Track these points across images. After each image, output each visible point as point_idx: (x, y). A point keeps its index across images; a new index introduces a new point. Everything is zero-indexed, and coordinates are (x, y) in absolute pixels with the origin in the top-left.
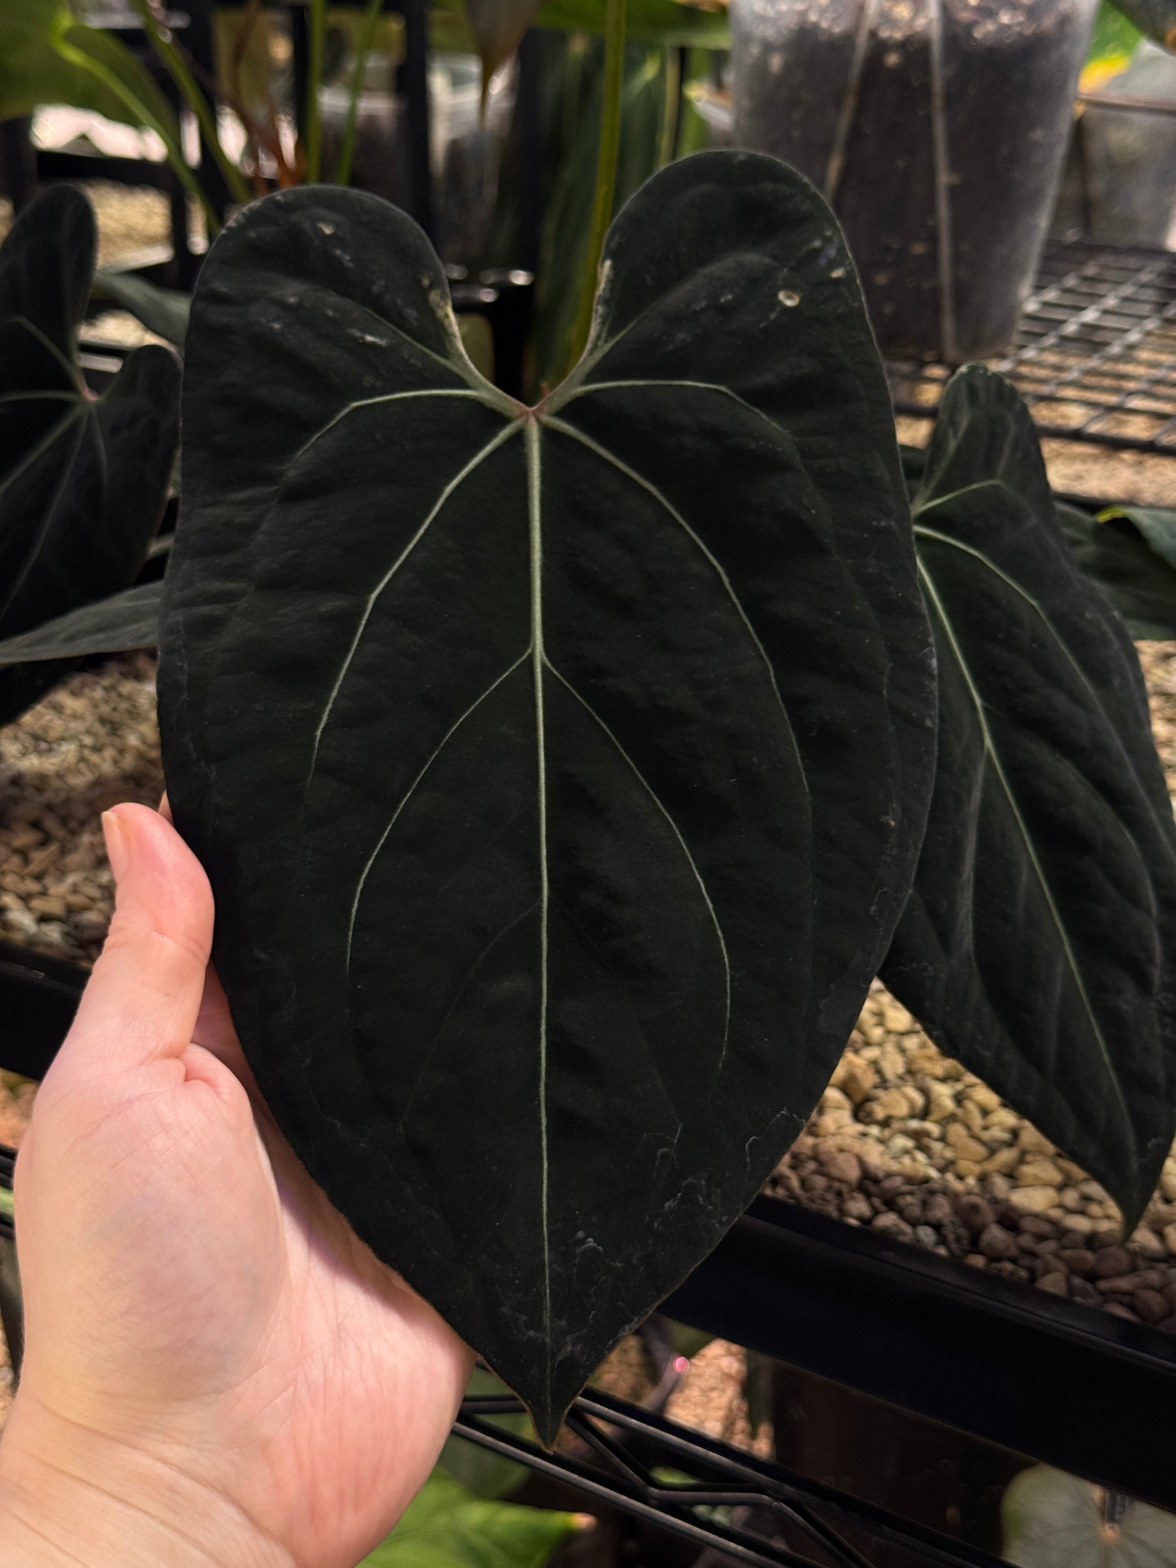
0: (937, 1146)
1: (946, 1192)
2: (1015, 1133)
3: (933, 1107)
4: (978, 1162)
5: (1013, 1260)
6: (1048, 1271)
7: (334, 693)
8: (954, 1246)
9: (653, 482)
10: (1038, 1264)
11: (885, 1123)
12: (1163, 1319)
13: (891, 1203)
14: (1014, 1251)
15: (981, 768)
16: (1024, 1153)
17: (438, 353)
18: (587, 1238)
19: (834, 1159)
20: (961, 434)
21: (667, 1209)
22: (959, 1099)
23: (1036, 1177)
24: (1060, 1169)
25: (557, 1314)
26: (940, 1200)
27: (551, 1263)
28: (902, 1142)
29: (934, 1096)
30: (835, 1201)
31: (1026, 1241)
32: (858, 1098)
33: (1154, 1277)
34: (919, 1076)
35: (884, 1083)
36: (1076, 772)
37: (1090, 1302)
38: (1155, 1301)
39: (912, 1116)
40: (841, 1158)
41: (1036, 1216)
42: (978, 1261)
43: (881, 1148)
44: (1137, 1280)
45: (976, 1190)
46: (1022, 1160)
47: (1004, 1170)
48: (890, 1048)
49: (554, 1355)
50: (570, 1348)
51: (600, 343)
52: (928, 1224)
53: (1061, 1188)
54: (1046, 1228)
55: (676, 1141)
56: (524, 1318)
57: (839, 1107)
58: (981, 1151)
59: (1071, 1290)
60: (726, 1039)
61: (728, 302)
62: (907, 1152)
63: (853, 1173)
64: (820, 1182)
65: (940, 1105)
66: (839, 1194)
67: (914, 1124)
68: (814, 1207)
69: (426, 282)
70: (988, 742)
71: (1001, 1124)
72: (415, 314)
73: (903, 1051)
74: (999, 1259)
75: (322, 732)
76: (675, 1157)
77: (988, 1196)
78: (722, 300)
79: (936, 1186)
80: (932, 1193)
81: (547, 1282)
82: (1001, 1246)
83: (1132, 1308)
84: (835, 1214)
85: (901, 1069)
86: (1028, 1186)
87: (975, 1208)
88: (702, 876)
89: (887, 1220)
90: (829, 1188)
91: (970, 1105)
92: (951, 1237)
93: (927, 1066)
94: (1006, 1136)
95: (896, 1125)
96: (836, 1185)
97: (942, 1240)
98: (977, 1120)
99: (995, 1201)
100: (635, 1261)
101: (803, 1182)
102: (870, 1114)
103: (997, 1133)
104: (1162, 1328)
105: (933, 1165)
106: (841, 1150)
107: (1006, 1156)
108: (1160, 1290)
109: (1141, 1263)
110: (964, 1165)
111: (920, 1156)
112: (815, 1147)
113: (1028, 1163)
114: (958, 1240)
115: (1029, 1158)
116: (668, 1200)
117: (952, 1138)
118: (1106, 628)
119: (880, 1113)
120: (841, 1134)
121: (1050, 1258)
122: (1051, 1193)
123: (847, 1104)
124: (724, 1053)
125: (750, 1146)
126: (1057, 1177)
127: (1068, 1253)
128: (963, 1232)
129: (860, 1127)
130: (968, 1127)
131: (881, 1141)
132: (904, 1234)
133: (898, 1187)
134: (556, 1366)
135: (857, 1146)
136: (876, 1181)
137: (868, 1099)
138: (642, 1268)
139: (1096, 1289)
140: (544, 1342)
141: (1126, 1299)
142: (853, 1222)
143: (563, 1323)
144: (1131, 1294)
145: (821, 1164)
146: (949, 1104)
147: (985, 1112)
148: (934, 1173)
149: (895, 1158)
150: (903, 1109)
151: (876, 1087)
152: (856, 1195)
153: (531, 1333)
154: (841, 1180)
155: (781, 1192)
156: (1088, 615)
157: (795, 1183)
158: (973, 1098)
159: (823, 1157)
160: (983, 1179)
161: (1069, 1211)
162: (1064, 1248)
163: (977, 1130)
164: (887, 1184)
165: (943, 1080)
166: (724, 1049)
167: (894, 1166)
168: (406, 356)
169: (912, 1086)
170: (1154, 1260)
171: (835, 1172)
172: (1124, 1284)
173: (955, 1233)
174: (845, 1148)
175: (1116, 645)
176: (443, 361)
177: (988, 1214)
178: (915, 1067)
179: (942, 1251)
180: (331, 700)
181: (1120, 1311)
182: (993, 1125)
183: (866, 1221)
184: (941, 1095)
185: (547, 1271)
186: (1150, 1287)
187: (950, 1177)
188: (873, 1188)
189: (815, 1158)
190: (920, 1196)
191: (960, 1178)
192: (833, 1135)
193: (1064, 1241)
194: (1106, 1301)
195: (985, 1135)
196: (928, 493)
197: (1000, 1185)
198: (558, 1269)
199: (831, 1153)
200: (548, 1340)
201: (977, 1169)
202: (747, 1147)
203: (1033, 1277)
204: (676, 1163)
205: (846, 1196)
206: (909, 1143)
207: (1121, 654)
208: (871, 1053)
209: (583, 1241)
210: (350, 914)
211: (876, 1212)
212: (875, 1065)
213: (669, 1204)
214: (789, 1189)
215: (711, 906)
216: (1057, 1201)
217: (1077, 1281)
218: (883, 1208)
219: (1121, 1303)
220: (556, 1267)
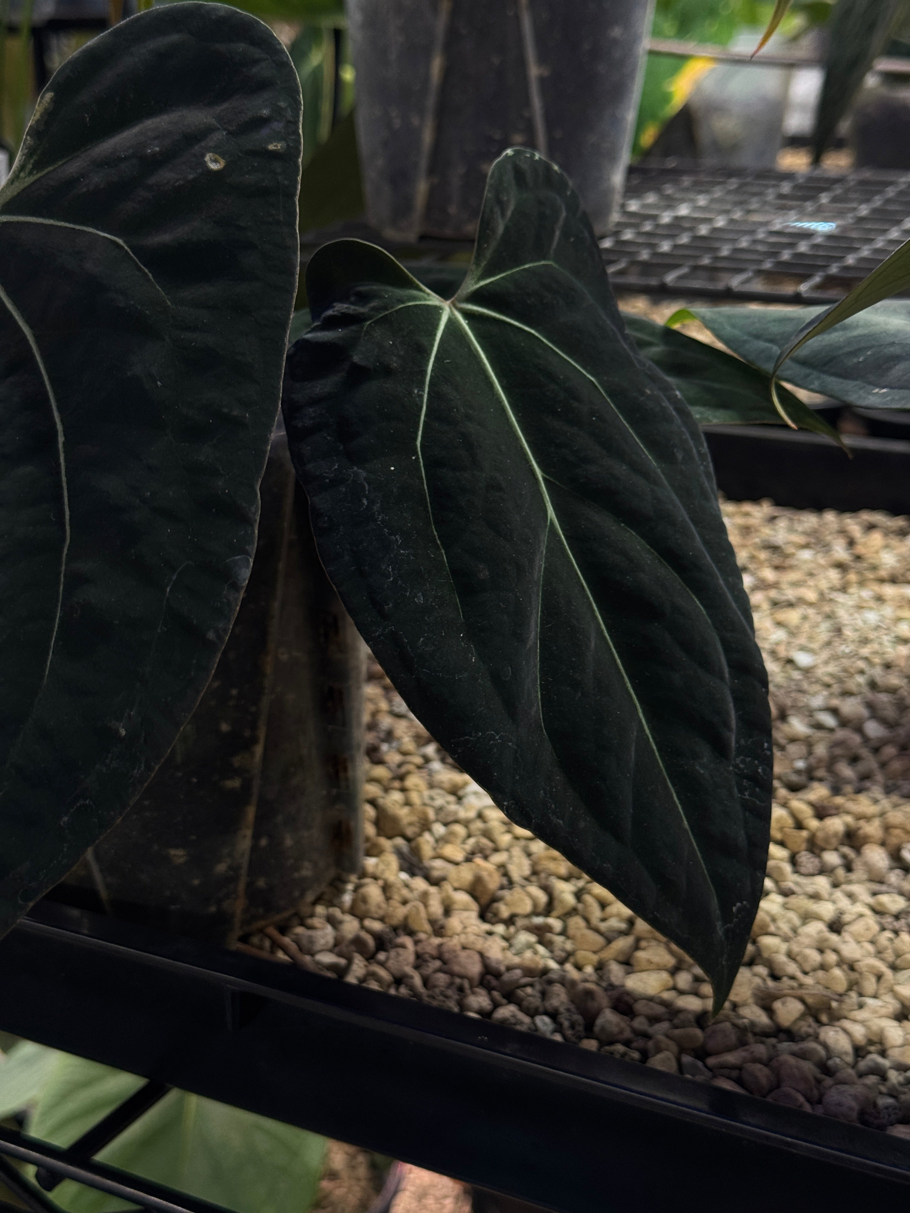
0: (559, 940)
1: (563, 981)
2: (631, 922)
3: (556, 903)
4: (595, 952)
5: (627, 1043)
6: (659, 1050)
8: (569, 1033)
10: (650, 1044)
11: (510, 921)
12: (771, 1091)
13: (510, 996)
14: (628, 1034)
15: (544, 538)
16: (638, 940)
19: (456, 957)
20: (509, 213)
22: (578, 895)
23: (650, 962)
24: (672, 953)
26: (558, 988)
28: (525, 938)
29: (556, 893)
30: (456, 997)
31: (640, 1023)
32: (485, 900)
33: (760, 1050)
34: (543, 875)
35: (511, 884)
36: (643, 542)
37: (699, 1078)
38: (761, 1073)
39: (535, 913)
40: (463, 955)
41: (650, 999)
42: (591, 1045)
43: (504, 944)
44: (744, 1054)
45: (594, 977)
46: (637, 947)
47: (621, 958)
48: (517, 852)
52: (546, 1013)
53: (674, 971)
54: (660, 1010)
57: (466, 909)
58: (600, 940)
59: (681, 1067)
62: (529, 946)
63: (475, 969)
64: (442, 979)
65: (561, 901)
66: (461, 989)
67: (538, 920)
68: (435, 1003)
70: (551, 512)
71: (618, 915)
73: (529, 855)
74: (612, 1043)
77: (604, 984)
79: (553, 976)
80: (550, 982)
82: (616, 1030)
83: (739, 1081)
84: (456, 1010)
85: (527, 871)
86: (642, 971)
87: (589, 994)
89: (507, 1011)
90: (451, 985)
91: (588, 898)
92: (566, 1024)
93: (552, 866)
94: (623, 926)
95: (520, 922)
96: (458, 981)
97: (559, 1028)
98: (596, 913)
99: (611, 987)
101: (426, 981)
102: (496, 914)
103: (615, 923)
104: (769, 1099)
105: (553, 958)
106: (464, 948)
107: (622, 944)
108: (767, 1063)
109: (750, 1038)
110: (582, 955)
111: (541, 949)
112: (440, 946)
113: (644, 949)
114: (573, 1026)
115: (643, 944)
117: (571, 932)
118: (666, 403)
119: (505, 912)
120: (465, 933)
121: (661, 1037)
122: (665, 975)
123: (475, 906)
126: (670, 961)
127: (677, 1032)
128: (578, 1018)
129: (486, 927)
130: (587, 920)
131: (506, 939)
132: (521, 1023)
133: (518, 980)
135: (480, 944)
136: (498, 975)
137: (495, 899)
139: (706, 1066)
141: (735, 1073)
142: (472, 1015)
144: (739, 1068)
145: (445, 962)
146: (570, 900)
147: (603, 905)
148: (553, 965)
149: (518, 953)
150: (527, 907)
151: (502, 888)
152: (478, 990)
154: (462, 977)
155: (403, 991)
156: (648, 392)
157: (417, 981)
158: (591, 892)
159: (447, 956)
160: (600, 967)
161: (681, 993)
162: (676, 1027)
163: (595, 921)
164: (506, 977)
165: (566, 879)
167: (516, 960)
169: (537, 886)
170: (763, 1034)
171: (456, 968)
172: (731, 1058)
173: (570, 1020)
174: (468, 946)
175: (678, 420)
177: (603, 999)
178: (539, 868)
179: (558, 1038)
181: (727, 1085)
182: (611, 916)
183: (486, 1015)
184: (562, 892)
186: (756, 1060)
187: (568, 967)
188: (494, 982)
189: (440, 957)
190: (538, 987)
191: (579, 968)
192: (458, 935)
193: (676, 1021)
194: (715, 1076)
195: (603, 926)
196: (479, 272)
197: (616, 971)
199: (454, 951)
201: (595, 958)
203: (645, 1055)
205: (468, 991)
206: (533, 939)
207: (683, 429)
208: (498, 858)
211: (496, 1005)
212: (503, 868)
214: (412, 988)
216: (671, 983)
217: (687, 1059)
218: (504, 1001)
219: (729, 1078)
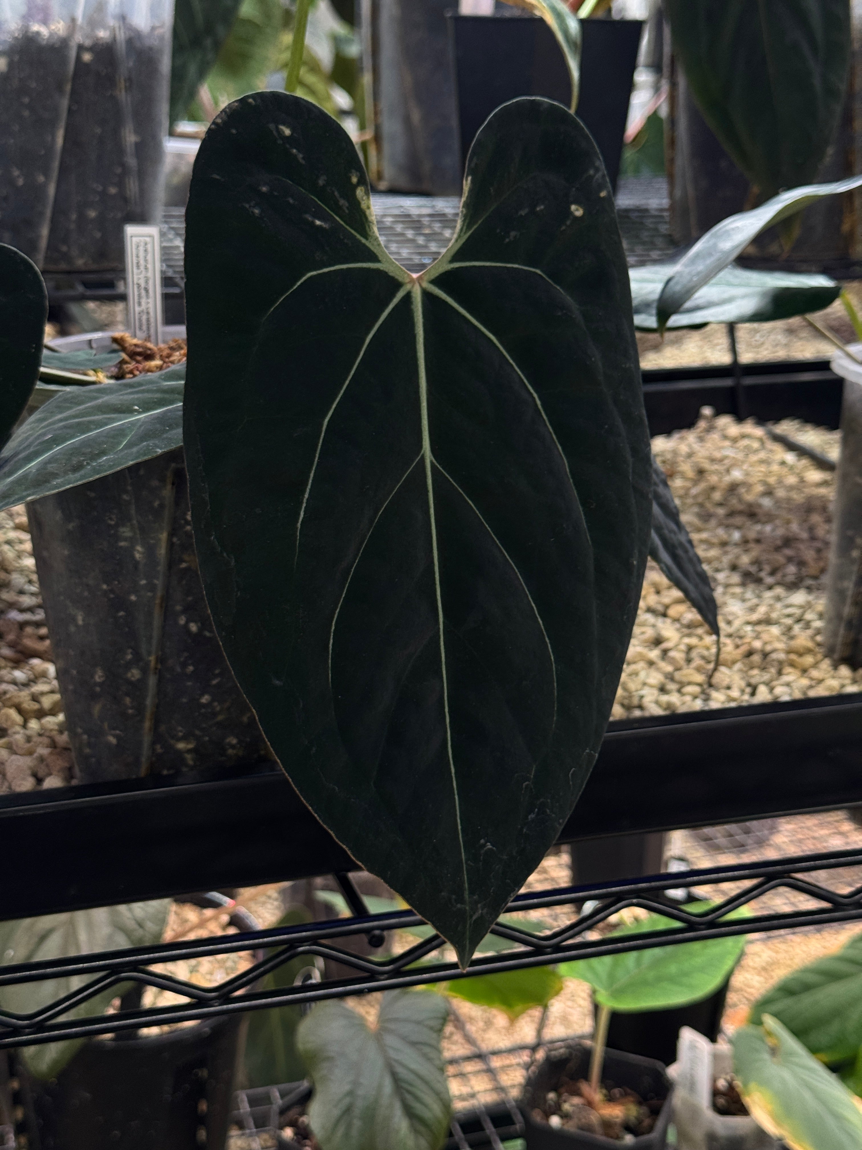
7: (306, 496)
9: (494, 334)
17: (362, 235)
18: (486, 843)
21: (530, 819)
25: (472, 893)
27: (467, 860)
49: (471, 917)
50: (480, 912)
51: (462, 234)
55: (532, 777)
56: (454, 897)
60: (556, 708)
61: (541, 211)
69: (354, 180)
72: (347, 204)
75: (301, 524)
76: (532, 787)
78: (538, 209)
81: (465, 872)
88: (535, 603)
100: (514, 854)
116: (530, 814)
124: (555, 718)
125: (572, 774)
134: (472, 922)
138: (519, 857)
140: (465, 909)
143: (476, 897)
153: (459, 906)
166: (555, 715)
168: (342, 237)
176: (363, 241)
180: (305, 500)
185: (465, 866)
198: (472, 864)
200: (467, 908)
202: (570, 775)
204: (533, 790)
209: (484, 845)
210: (328, 648)
213: (532, 816)
215: (541, 622)
220: (469, 862)
